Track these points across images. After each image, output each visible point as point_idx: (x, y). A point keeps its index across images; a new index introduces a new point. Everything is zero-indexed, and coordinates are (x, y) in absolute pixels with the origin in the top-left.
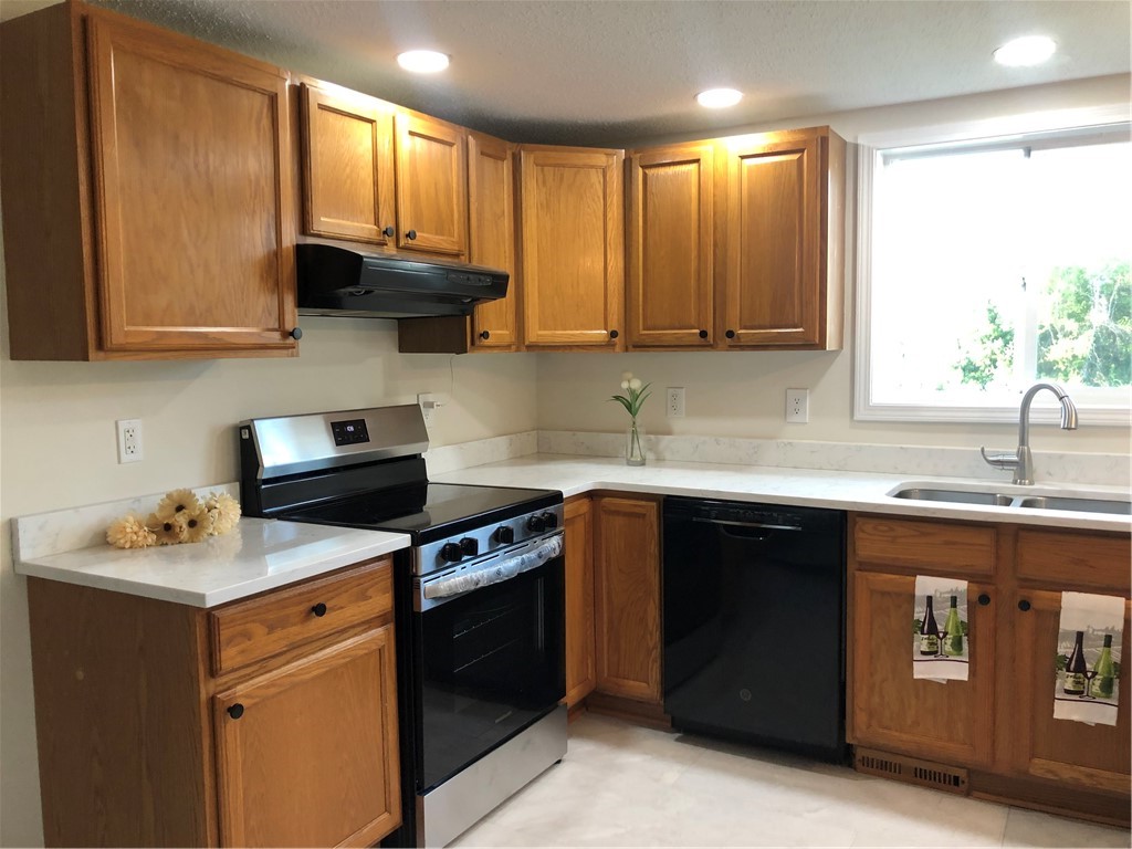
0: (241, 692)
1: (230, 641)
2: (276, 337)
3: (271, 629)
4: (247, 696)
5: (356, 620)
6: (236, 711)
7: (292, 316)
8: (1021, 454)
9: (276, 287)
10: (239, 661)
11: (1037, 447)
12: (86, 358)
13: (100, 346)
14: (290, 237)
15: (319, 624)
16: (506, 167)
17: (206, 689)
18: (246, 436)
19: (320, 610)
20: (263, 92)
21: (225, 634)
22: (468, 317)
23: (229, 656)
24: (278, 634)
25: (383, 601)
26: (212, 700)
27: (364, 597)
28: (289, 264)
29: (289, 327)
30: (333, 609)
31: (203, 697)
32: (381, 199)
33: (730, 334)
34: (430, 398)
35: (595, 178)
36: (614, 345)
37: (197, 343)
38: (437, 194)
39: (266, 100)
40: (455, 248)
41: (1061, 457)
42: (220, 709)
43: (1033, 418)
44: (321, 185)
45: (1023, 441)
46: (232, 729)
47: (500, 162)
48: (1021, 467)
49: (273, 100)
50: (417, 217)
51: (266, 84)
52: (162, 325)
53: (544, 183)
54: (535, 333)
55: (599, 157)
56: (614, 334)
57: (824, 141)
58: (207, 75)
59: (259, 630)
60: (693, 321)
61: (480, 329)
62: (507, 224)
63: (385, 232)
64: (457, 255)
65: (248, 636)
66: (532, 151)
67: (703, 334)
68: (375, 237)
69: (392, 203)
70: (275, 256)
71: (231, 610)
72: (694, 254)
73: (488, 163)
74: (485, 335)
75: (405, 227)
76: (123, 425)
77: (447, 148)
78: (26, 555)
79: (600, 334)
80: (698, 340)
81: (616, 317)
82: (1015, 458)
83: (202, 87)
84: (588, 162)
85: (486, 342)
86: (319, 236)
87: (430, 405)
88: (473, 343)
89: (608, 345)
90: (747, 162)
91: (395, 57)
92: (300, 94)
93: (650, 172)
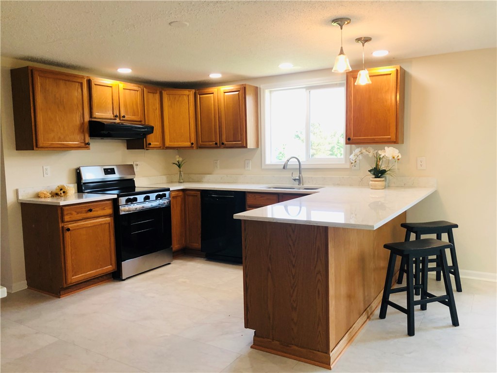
0: (70, 226)
1: (67, 214)
2: (83, 144)
3: (78, 213)
4: (71, 227)
5: (102, 214)
6: (68, 230)
7: (88, 139)
8: (299, 177)
9: (83, 132)
10: (69, 220)
11: (304, 175)
12: (33, 150)
13: (37, 146)
14: (87, 118)
15: (90, 214)
16: (157, 96)
17: (61, 225)
18: (78, 171)
19: (90, 210)
20: (78, 82)
21: (65, 213)
22: (145, 139)
23: (67, 218)
24: (79, 215)
25: (109, 211)
26: (63, 227)
27: (104, 209)
28: (86, 125)
29: (87, 142)
30: (94, 211)
31: (60, 226)
32: (114, 107)
33: (223, 144)
34: (137, 163)
35: (186, 98)
36: (193, 147)
37: (62, 146)
38: (133, 104)
39: (80, 85)
40: (140, 120)
41: (312, 177)
42: (64, 229)
43: (302, 167)
44: (96, 105)
45: (300, 174)
46: (68, 234)
47: (155, 94)
48: (299, 180)
49: (82, 84)
50: (126, 112)
51: (79, 80)
52: (52, 141)
53: (170, 100)
54: (168, 144)
55: (186, 92)
56: (192, 144)
57: (245, 88)
58: (63, 80)
59: (74, 213)
60: (214, 140)
61: (148, 142)
62: (158, 112)
63: (116, 116)
64: (140, 121)
65: (71, 214)
66: (166, 90)
67: (216, 144)
68: (112, 117)
69: (118, 108)
70: (83, 124)
71: (67, 208)
72: (213, 120)
73: (151, 95)
74: (150, 144)
75: (122, 114)
76: (44, 168)
77: (136, 92)
78: (20, 198)
79: (188, 144)
80: (215, 146)
81: (193, 139)
82: (298, 178)
83: (62, 83)
84: (183, 93)
85: (151, 146)
86: (95, 118)
87: (137, 165)
88: (146, 146)
89: (191, 147)
90: (226, 94)
91: (117, 69)
92: (89, 82)
93: (201, 96)
